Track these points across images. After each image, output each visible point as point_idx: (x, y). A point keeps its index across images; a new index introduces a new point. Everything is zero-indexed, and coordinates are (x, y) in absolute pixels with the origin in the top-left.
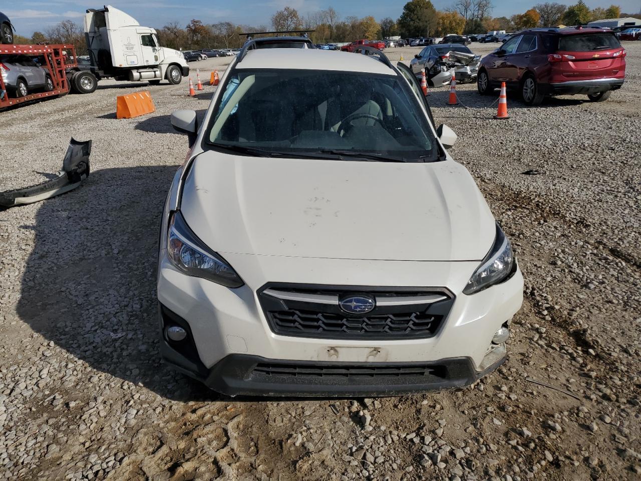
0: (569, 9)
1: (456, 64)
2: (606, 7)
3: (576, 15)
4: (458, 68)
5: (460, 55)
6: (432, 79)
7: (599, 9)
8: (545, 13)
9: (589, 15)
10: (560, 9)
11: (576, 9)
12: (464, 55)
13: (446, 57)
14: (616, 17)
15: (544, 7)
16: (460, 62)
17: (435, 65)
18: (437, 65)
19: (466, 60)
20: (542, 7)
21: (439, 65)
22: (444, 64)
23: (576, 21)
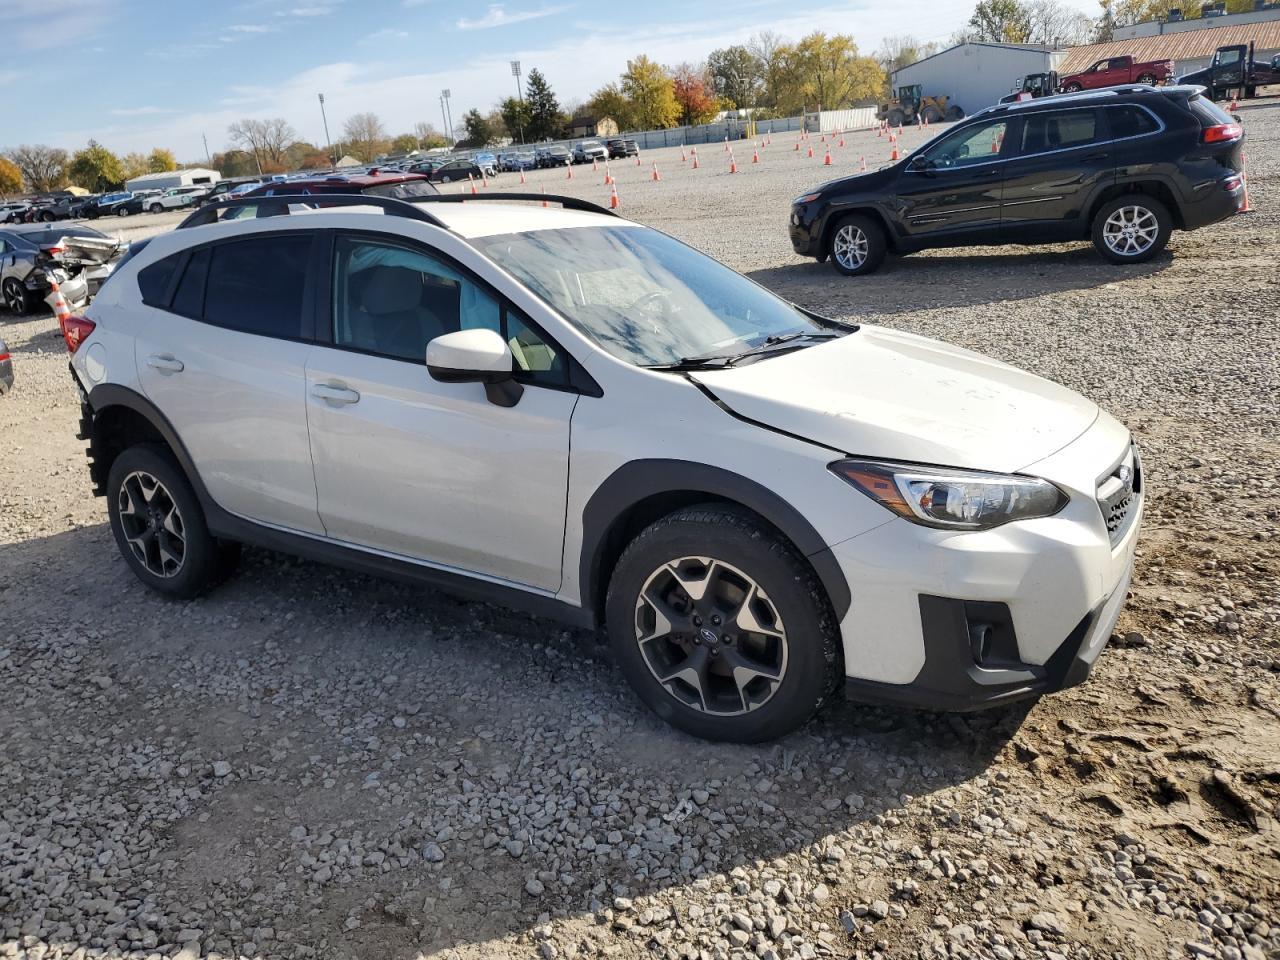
0: (76, 156)
1: (84, 262)
2: (146, 152)
3: (94, 168)
4: (89, 271)
5: (87, 243)
6: (46, 300)
7: (134, 155)
8: (27, 164)
9: (119, 167)
10: (57, 158)
11: (90, 156)
12: (96, 243)
13: (59, 250)
14: (170, 170)
15: (21, 153)
16: (89, 258)
17: (38, 271)
18: (42, 268)
19: (102, 253)
20: (16, 153)
21: (46, 268)
22: (58, 265)
23: (99, 178)
